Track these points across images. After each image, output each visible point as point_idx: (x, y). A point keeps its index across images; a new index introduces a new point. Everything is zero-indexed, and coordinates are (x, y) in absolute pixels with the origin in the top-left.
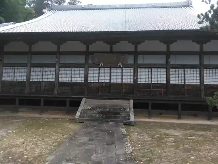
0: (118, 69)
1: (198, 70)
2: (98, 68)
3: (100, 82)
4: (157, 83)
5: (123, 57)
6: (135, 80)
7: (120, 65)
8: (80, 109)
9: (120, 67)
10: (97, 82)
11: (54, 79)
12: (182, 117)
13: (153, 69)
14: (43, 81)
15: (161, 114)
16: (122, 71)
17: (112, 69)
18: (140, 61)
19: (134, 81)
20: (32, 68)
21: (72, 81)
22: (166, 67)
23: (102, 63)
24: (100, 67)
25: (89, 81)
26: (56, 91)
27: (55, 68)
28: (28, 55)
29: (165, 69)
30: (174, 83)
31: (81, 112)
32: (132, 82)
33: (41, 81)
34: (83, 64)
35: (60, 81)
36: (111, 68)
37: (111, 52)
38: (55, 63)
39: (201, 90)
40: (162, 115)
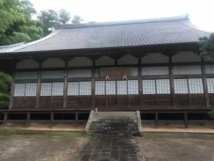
0: (124, 81)
1: (201, 79)
2: (104, 81)
3: (106, 94)
4: (161, 93)
5: (127, 70)
6: (141, 91)
7: (125, 78)
8: (90, 121)
9: (125, 79)
10: (103, 95)
11: (63, 93)
12: (189, 126)
13: (157, 80)
14: (52, 95)
15: (168, 124)
16: (127, 83)
17: (118, 81)
18: (144, 73)
19: (139, 93)
20: (42, 84)
21: (80, 95)
22: (169, 78)
23: (107, 76)
24: (107, 80)
25: (96, 94)
26: (65, 105)
27: (63, 83)
28: (38, 71)
29: (169, 80)
30: (178, 93)
31: (91, 124)
32: (138, 93)
33: (50, 95)
34: (90, 78)
35: (69, 95)
36: (116, 80)
37: (116, 65)
38: (64, 78)
39: (205, 99)
40: (169, 126)
